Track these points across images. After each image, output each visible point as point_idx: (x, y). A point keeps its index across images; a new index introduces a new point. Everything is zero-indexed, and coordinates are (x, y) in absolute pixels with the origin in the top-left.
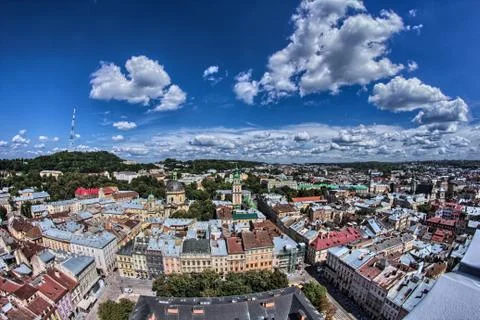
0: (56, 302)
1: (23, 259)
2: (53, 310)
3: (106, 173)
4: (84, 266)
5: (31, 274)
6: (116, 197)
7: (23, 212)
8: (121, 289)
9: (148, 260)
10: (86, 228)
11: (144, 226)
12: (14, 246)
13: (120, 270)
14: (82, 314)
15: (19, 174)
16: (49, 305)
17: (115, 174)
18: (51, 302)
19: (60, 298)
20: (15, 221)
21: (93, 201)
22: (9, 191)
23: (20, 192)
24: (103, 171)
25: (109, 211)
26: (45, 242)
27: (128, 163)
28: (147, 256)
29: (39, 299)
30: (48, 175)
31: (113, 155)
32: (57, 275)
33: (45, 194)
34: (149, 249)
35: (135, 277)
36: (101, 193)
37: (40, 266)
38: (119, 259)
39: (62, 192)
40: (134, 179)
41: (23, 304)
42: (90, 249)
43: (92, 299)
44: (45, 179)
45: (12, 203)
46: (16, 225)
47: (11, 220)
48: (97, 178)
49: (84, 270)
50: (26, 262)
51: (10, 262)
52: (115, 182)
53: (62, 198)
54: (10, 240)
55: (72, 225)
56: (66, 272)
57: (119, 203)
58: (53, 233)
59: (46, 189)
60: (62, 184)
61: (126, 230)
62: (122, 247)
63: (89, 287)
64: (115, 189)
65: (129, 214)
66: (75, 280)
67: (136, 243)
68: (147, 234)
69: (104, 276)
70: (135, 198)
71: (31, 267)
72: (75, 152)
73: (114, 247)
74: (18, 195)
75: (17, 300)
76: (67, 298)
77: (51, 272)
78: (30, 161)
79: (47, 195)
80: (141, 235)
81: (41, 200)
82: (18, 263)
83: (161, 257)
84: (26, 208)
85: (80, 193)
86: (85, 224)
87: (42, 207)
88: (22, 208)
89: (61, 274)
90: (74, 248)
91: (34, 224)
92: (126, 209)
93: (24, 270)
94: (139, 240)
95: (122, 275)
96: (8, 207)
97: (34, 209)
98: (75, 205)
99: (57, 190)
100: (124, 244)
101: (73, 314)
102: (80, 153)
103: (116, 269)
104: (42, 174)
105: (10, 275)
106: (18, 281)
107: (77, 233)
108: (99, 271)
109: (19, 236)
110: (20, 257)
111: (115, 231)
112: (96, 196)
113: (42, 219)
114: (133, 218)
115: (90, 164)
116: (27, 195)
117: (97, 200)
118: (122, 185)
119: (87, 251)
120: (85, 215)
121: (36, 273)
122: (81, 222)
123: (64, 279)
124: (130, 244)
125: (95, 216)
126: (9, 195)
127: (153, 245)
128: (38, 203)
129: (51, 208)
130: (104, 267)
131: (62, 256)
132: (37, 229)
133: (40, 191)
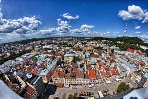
0: (112, 75)
1: (109, 62)
2: (111, 76)
3: (137, 45)
4: (124, 70)
5: (109, 66)
6: (140, 54)
7: (111, 51)
8: (129, 82)
9: (141, 79)
10: (128, 61)
11: (146, 67)
12: (108, 58)
13: (132, 77)
14: (115, 81)
15: (111, 42)
16: (110, 74)
17: (140, 46)
18: (111, 74)
19: (114, 75)
20: (109, 53)
21: (132, 53)
22: (109, 45)
23: (111, 46)
24: (137, 44)
25: (136, 58)
26: (116, 60)
27: (145, 43)
28: (142, 78)
29: (109, 72)
30: (119, 43)
31: (140, 39)
32: (116, 69)
33: (118, 48)
34: (144, 76)
35: (134, 82)
36: (135, 51)
37: (113, 65)
38: (134, 74)
39: (123, 48)
40: (147, 49)
41: (105, 71)
42: (127, 67)
43: (120, 80)
44: (118, 44)
45: (109, 48)
46: (109, 54)
47: (108, 52)
48: (134, 46)
49: (123, 71)
50: (110, 63)
51: (106, 61)
52: (140, 49)
53: (123, 50)
54: (107, 57)
55: (125, 58)
56: (119, 70)
57: (140, 56)
58: (119, 59)
59: (118, 47)
60: (123, 46)
61: (140, 66)
62: (136, 71)
63: (122, 76)
64: (140, 51)
65: (142, 61)
66: (120, 73)
67: (141, 72)
68: (145, 71)
69: (126, 76)
70: (145, 56)
71: (111, 65)
72: (128, 37)
73: (134, 69)
74: (111, 47)
75: (105, 70)
76: (115, 76)
77: (115, 68)
78: (114, 39)
79: (119, 48)
80: (144, 70)
81: (117, 49)
82: (108, 62)
83: (146, 81)
84: (113, 51)
85: (129, 50)
86: (128, 60)
87: (117, 51)
88: (112, 50)
89: (117, 70)
90: (123, 65)
91: (114, 55)
92: (142, 59)
93: (108, 65)
94: (143, 71)
95: (131, 79)
96: (108, 49)
97: (115, 51)
98: (127, 53)
99: (122, 47)
100: (138, 70)
101: (113, 80)
102: (129, 37)
103: (130, 76)
104: (118, 42)
105: (105, 64)
106: (106, 66)
107: (126, 61)
108: (126, 74)
109: (109, 57)
110: (109, 61)
111: (137, 65)
112: (133, 52)
113: (117, 54)
114: (143, 63)
115: (132, 41)
116: (113, 47)
117: (133, 53)
118: (142, 50)
119: (126, 67)
120: (129, 57)
121: (111, 66)
122: (128, 58)
123: (117, 71)
124: (140, 71)
125: (131, 58)
126: (108, 46)
127: (146, 75)
128: (116, 50)
129: (119, 52)
130: (128, 74)
131: (120, 66)
132: (115, 56)
133: (117, 47)
